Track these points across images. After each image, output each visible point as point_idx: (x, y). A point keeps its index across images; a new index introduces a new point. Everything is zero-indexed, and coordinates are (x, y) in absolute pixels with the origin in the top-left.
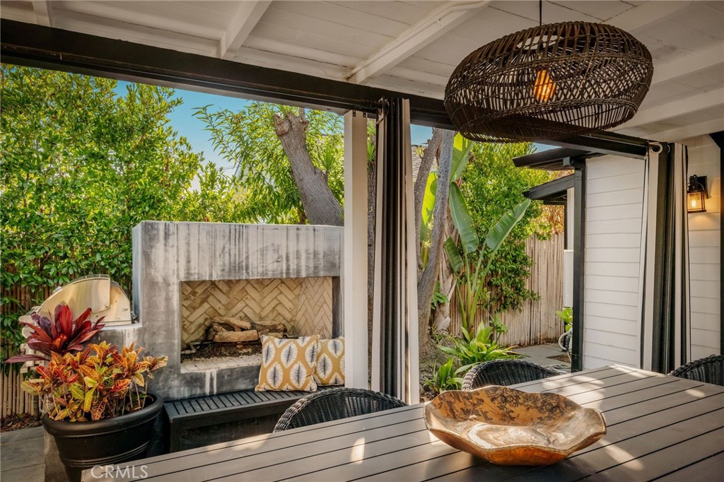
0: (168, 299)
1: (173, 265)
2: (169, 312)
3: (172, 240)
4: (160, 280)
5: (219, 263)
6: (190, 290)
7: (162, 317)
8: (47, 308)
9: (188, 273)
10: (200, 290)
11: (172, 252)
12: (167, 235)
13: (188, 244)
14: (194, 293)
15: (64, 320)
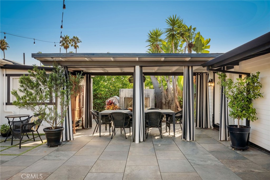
0: (123, 100)
1: (123, 95)
2: (123, 102)
3: (123, 91)
4: (122, 97)
5: (130, 95)
6: (129, 99)
7: (122, 102)
8: (108, 100)
9: (125, 96)
10: (130, 99)
11: (123, 93)
12: (122, 91)
13: (125, 92)
14: (129, 100)
15: (110, 102)
